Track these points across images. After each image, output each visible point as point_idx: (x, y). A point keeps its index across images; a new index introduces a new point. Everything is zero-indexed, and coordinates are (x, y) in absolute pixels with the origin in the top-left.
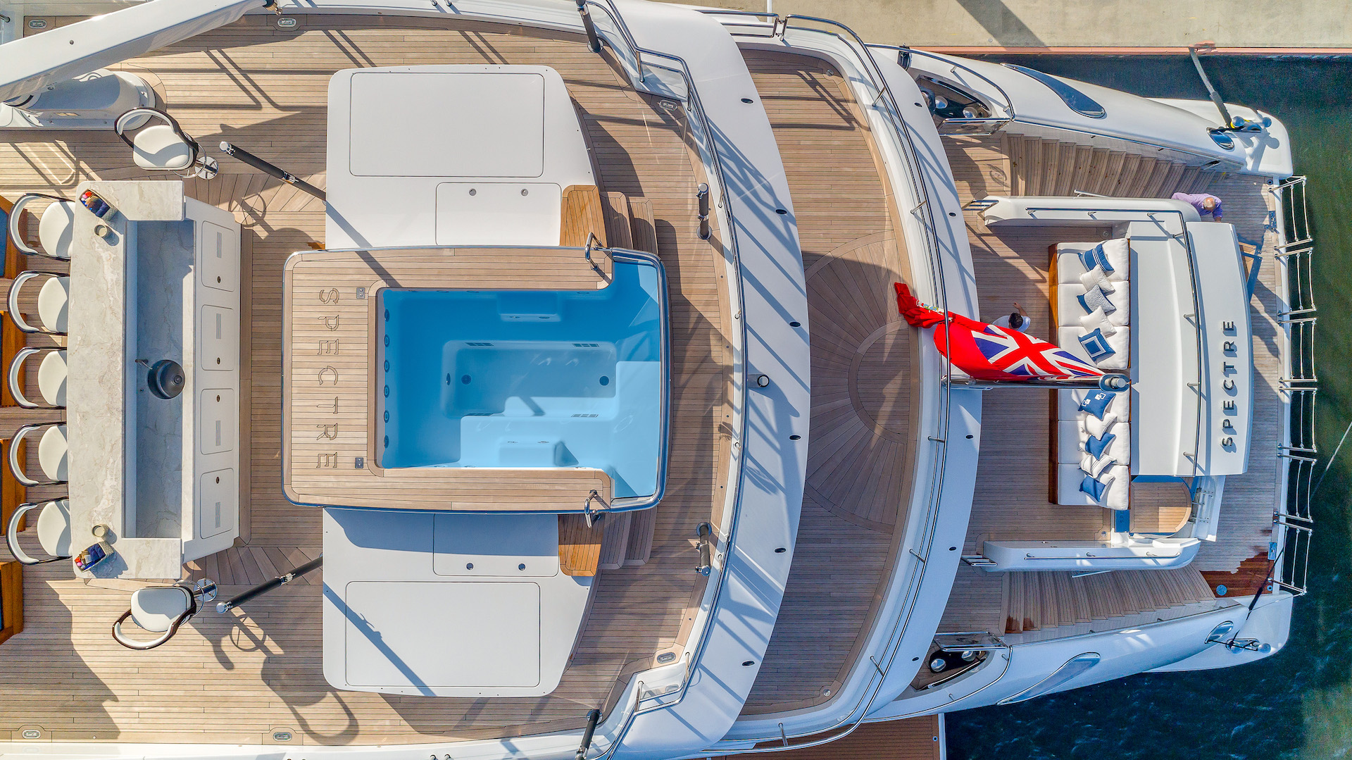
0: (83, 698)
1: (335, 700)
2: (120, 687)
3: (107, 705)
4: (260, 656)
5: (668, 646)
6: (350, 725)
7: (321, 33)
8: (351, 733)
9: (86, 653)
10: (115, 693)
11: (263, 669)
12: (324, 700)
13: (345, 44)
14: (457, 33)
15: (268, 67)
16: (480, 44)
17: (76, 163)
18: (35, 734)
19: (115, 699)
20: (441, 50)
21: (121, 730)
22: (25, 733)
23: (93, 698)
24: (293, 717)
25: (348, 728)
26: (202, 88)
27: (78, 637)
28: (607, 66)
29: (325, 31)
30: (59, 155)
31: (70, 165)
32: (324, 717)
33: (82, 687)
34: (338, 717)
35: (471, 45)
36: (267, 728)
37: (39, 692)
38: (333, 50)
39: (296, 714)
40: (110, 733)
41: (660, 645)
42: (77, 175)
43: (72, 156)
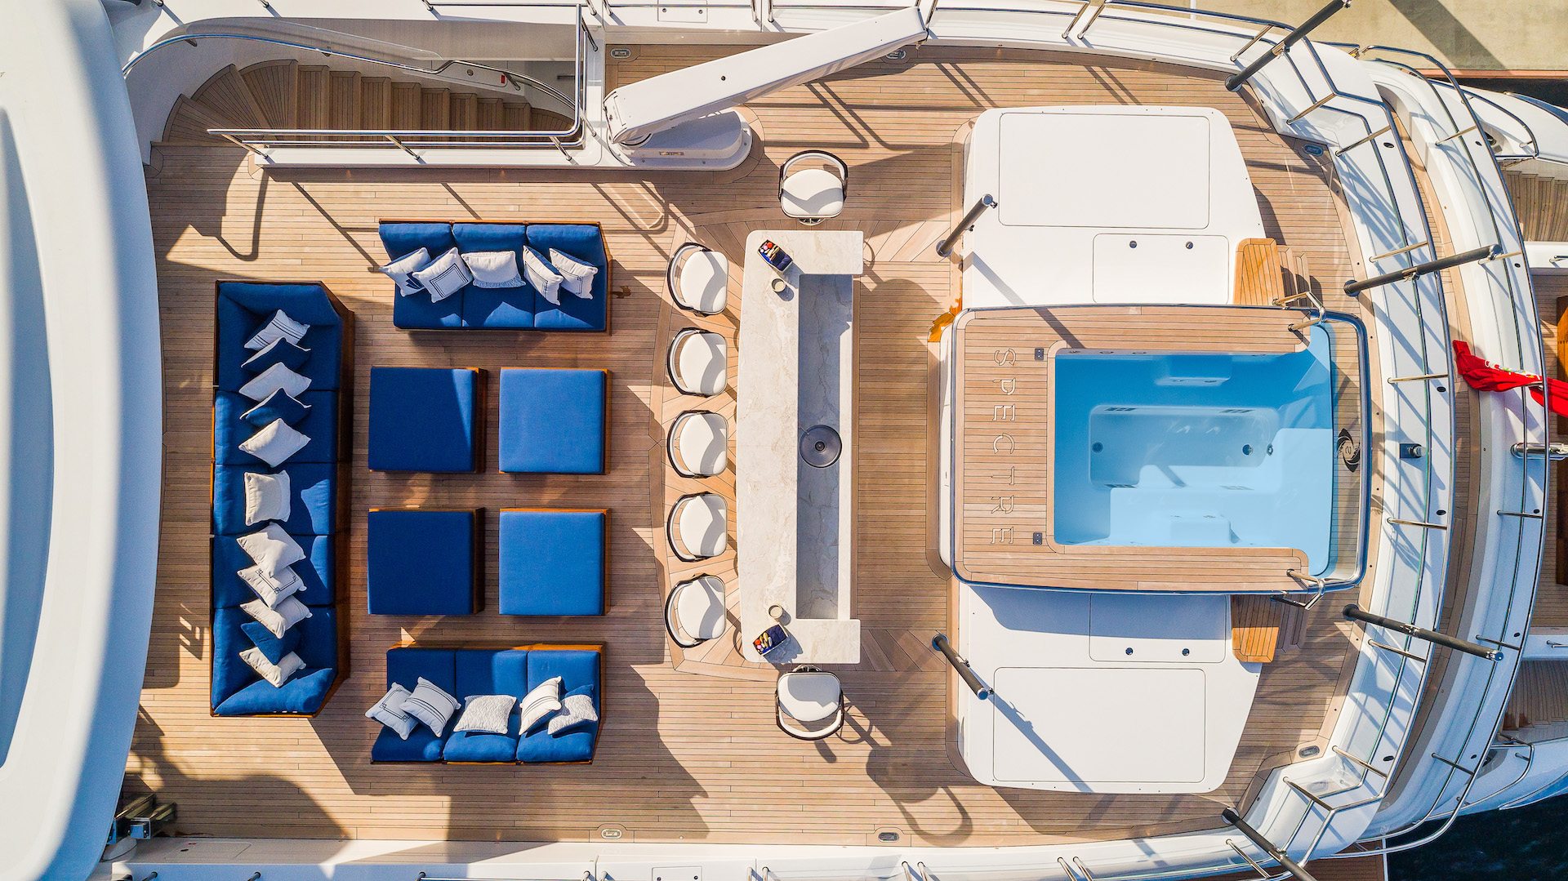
0: (669, 794)
1: (948, 797)
2: (711, 782)
3: (696, 801)
4: (865, 749)
5: (1312, 739)
6: (963, 826)
7: (933, 66)
8: (965, 831)
9: (673, 745)
10: (706, 788)
11: (868, 764)
12: (934, 797)
13: (960, 79)
14: (1082, 68)
15: (875, 103)
16: (1108, 80)
17: (665, 207)
18: (616, 834)
19: (705, 794)
20: (1065, 86)
21: (711, 830)
22: (605, 833)
23: (681, 795)
24: (901, 816)
25: (960, 828)
26: (803, 125)
27: (665, 727)
28: (1245, 106)
29: (938, 64)
30: (647, 197)
31: (659, 209)
32: (935, 816)
33: (667, 782)
34: (951, 816)
35: (1098, 82)
36: (872, 827)
37: (619, 788)
38: (947, 84)
39: (904, 812)
40: (698, 831)
41: (1301, 738)
42: (666, 219)
43: (661, 199)
